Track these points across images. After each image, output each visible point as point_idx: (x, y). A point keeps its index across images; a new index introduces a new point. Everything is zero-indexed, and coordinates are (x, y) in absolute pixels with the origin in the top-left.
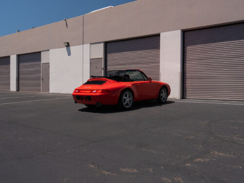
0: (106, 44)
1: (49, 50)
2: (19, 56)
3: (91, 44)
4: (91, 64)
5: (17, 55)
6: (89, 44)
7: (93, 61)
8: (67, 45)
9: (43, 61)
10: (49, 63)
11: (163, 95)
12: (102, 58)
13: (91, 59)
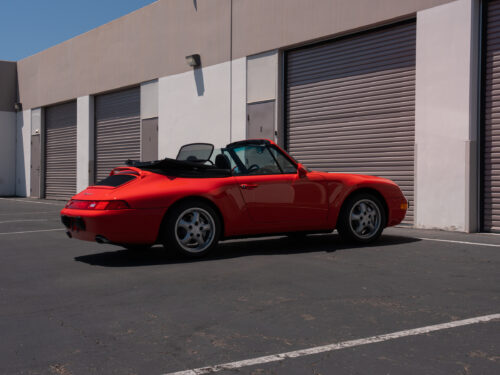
0: (287, 54)
1: (156, 80)
2: (95, 99)
3: (249, 57)
4: (248, 118)
5: (91, 96)
6: (245, 59)
7: (253, 110)
8: (194, 63)
9: (145, 114)
10: (157, 118)
11: (361, 218)
12: (274, 101)
13: (248, 105)
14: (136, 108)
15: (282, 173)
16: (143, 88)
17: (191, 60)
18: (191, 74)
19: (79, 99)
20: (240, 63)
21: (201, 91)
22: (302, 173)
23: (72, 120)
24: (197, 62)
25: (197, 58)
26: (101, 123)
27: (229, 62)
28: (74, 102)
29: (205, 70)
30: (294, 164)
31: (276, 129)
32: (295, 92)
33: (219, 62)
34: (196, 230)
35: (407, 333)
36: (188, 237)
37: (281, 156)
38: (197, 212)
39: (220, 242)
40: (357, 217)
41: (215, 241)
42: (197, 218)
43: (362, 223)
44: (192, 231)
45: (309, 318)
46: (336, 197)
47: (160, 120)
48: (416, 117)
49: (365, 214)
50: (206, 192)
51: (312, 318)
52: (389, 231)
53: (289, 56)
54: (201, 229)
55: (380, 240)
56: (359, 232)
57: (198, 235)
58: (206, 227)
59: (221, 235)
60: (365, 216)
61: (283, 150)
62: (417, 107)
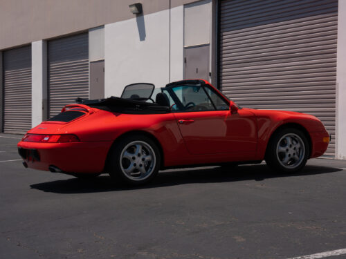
0: (220, 3)
1: (102, 26)
2: (48, 43)
4: (185, 61)
5: (43, 40)
6: (182, 7)
7: (190, 54)
8: (137, 12)
9: (93, 56)
10: (104, 60)
11: (287, 150)
12: (208, 45)
13: (185, 48)
14: (84, 52)
15: (216, 110)
16: (90, 33)
17: (134, 8)
18: (133, 21)
19: (33, 44)
20: (178, 10)
21: (142, 36)
22: (234, 110)
23: (28, 63)
24: (139, 11)
25: (139, 6)
26: (53, 66)
27: (168, 10)
28: (29, 45)
29: (146, 17)
30: (227, 102)
31: (210, 71)
32: (227, 37)
33: (159, 10)
34: (138, 161)
35: (330, 253)
36: (131, 167)
37: (215, 95)
38: (139, 145)
39: (160, 171)
40: (283, 149)
41: (156, 170)
42: (139, 149)
43: (288, 154)
44: (136, 162)
45: (240, 239)
46: (265, 131)
47: (105, 62)
48: (338, 59)
49: (291, 146)
50: (148, 126)
51: (243, 240)
52: (312, 162)
53: (222, 5)
54: (143, 159)
55: (304, 170)
56: (285, 163)
57: (141, 165)
58: (148, 158)
59: (161, 165)
60: (291, 148)
61: (216, 89)
62: (338, 50)
